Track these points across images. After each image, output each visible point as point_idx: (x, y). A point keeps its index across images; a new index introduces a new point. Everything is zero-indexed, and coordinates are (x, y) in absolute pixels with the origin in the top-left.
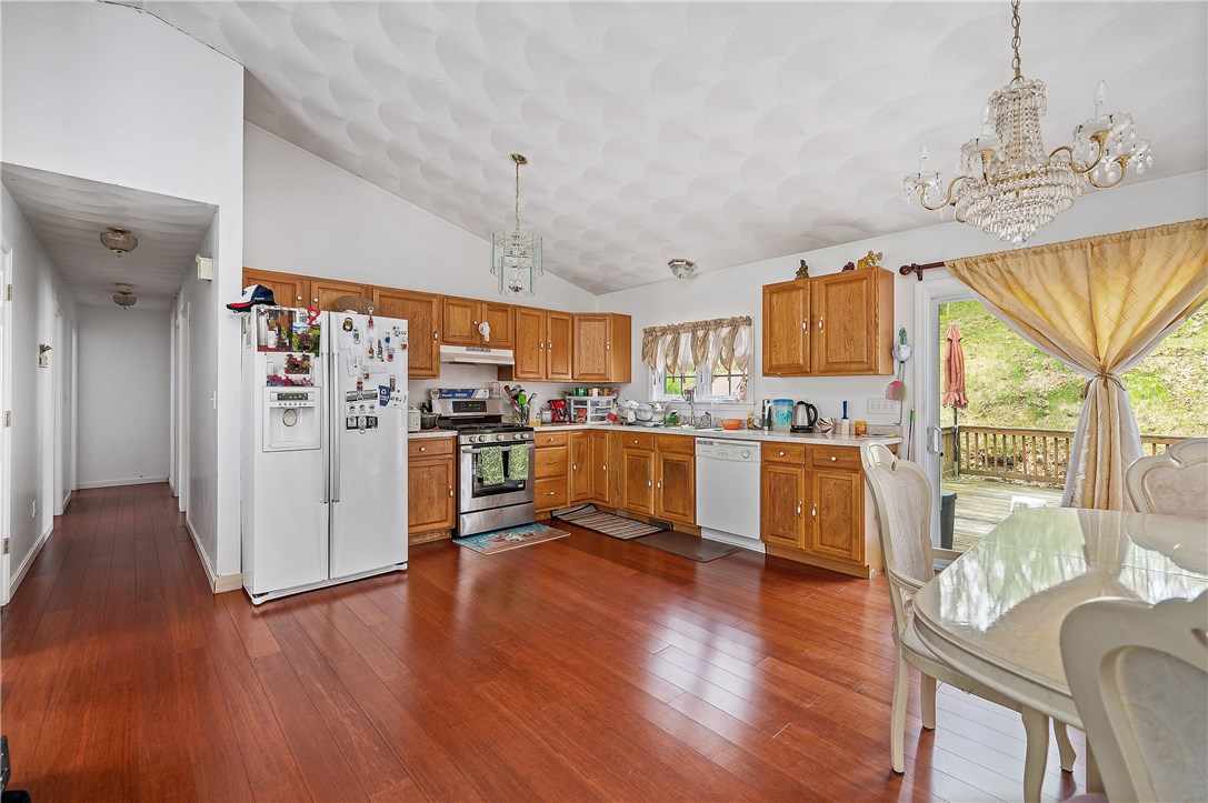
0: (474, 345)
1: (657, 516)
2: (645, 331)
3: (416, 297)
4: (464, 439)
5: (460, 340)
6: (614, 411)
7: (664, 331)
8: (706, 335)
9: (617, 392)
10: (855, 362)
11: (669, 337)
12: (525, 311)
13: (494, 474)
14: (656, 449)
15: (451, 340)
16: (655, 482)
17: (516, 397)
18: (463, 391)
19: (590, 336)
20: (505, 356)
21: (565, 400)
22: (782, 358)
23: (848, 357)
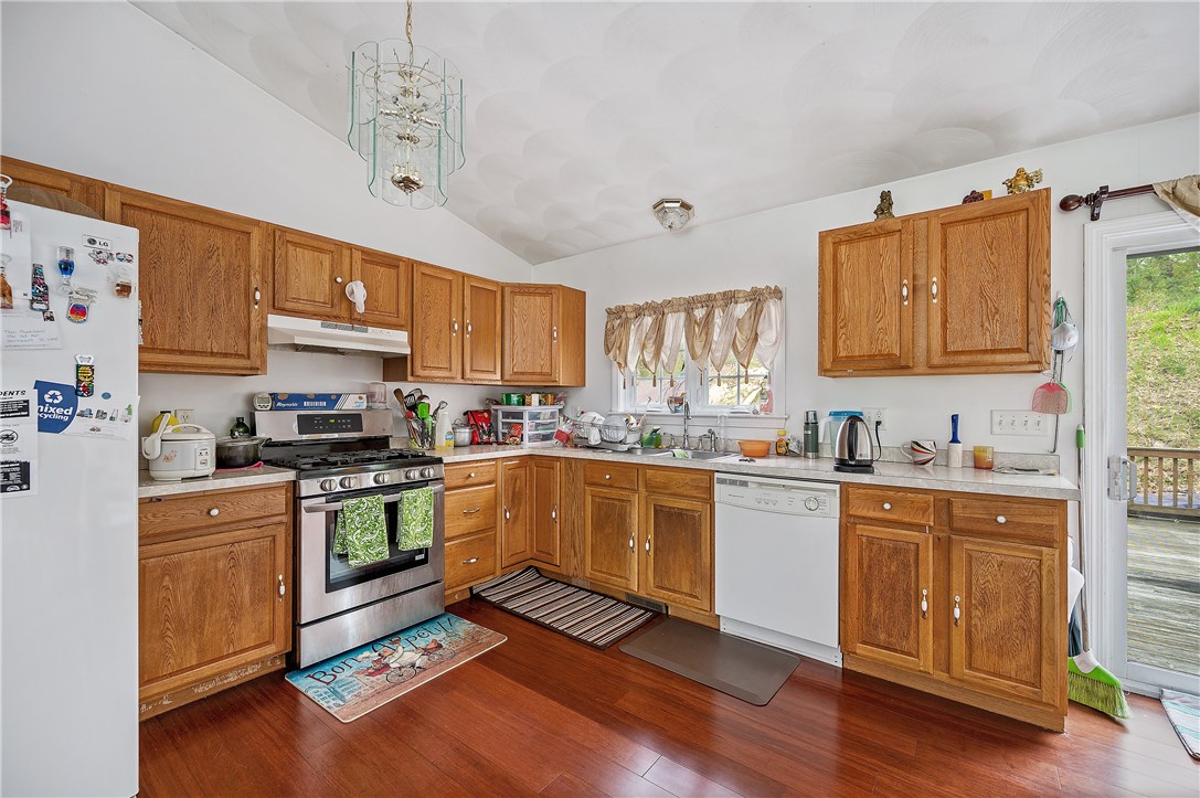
0: (336, 318)
1: (642, 594)
2: (609, 312)
3: (216, 221)
4: (309, 487)
5: (309, 308)
6: (565, 428)
7: (639, 312)
8: (709, 316)
9: (564, 399)
10: (1001, 351)
11: (648, 320)
12: (428, 271)
13: (368, 546)
14: (642, 489)
15: (289, 305)
16: (640, 538)
17: (413, 408)
18: (319, 397)
19: (527, 318)
20: (396, 341)
21: (488, 411)
22: (860, 347)
23: (989, 342)
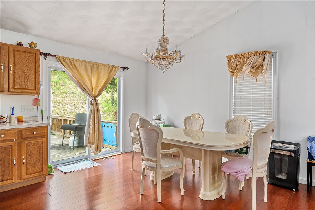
10: (29, 89)
23: (26, 87)
